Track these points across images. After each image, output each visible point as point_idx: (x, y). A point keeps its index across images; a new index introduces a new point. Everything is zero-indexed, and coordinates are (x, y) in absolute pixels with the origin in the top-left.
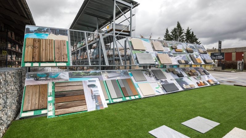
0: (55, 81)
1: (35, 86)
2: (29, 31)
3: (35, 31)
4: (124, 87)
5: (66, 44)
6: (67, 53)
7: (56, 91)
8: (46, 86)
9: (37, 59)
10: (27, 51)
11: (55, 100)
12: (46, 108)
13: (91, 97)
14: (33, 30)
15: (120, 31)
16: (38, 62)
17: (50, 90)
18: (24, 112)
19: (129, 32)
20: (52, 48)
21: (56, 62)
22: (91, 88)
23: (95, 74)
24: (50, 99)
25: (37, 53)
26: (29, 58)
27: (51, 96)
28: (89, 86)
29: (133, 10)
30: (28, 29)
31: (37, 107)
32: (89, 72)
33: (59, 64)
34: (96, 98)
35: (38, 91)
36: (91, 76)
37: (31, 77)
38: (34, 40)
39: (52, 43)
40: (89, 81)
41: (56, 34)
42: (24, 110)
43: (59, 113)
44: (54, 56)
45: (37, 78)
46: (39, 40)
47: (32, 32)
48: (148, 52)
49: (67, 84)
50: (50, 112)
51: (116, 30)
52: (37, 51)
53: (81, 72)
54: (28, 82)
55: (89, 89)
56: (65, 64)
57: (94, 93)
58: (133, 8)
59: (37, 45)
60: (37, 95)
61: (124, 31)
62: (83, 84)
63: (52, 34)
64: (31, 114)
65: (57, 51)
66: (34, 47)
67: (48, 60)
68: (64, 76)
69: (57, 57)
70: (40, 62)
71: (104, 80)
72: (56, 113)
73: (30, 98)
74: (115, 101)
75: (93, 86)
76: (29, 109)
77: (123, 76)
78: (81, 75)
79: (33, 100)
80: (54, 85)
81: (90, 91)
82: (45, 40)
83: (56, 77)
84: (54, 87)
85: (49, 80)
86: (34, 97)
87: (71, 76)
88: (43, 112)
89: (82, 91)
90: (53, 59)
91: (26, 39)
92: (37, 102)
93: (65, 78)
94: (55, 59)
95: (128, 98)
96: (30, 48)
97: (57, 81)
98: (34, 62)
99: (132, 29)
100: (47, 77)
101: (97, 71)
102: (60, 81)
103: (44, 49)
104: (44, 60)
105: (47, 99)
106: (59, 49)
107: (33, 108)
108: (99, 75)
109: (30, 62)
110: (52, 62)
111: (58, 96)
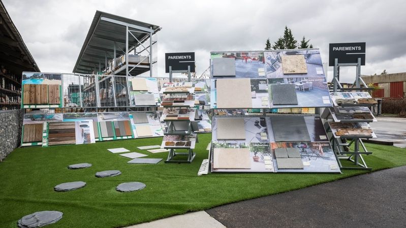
0: (49, 121)
1: (32, 124)
2: (25, 78)
3: (31, 77)
4: (118, 128)
5: (59, 89)
6: (59, 96)
7: (50, 129)
8: (41, 125)
9: (33, 102)
10: (25, 95)
11: (49, 136)
12: (41, 142)
13: (81, 135)
14: (29, 76)
15: (136, 64)
16: (34, 105)
17: (45, 128)
18: (24, 143)
19: (149, 64)
20: (46, 92)
21: (50, 104)
22: (83, 128)
23: (90, 116)
24: (45, 135)
25: (33, 97)
26: (27, 101)
27: (45, 132)
28: (81, 126)
29: (153, 36)
30: (25, 75)
31: (34, 140)
32: (84, 114)
33: (52, 106)
34: (86, 136)
35: (35, 128)
36: (86, 118)
37: (28, 118)
38: (31, 86)
39: (46, 88)
40: (82, 122)
41: (50, 79)
42: (24, 141)
43: (51, 144)
44: (47, 99)
45: (33, 118)
46: (35, 86)
47: (28, 78)
48: (150, 93)
49: (60, 124)
50: (45, 143)
51: (130, 63)
52: (33, 95)
53: (76, 113)
54: (26, 121)
55: (81, 128)
56: (57, 106)
57: (84, 132)
58: (153, 34)
59: (33, 90)
60: (34, 132)
61: (142, 64)
62: (76, 124)
63: (46, 79)
64: (30, 144)
65: (51, 94)
66: (30, 92)
67: (43, 103)
68: (58, 117)
69: (50, 100)
70: (36, 104)
71: (99, 122)
72: (49, 144)
73: (29, 134)
74: (104, 139)
75: (86, 126)
76: (28, 141)
77: (122, 118)
78: (75, 117)
79: (31, 135)
80: (49, 124)
81: (81, 130)
82: (40, 85)
83: (51, 118)
84: (48, 126)
85: (44, 120)
86: (31, 133)
87: (65, 117)
88: (39, 144)
89: (74, 130)
90: (47, 102)
91: (23, 85)
92: (34, 137)
93: (59, 119)
94: (49, 101)
95: (118, 138)
96: (27, 92)
97: (52, 121)
98: (32, 105)
99: (153, 60)
100: (43, 117)
101: (93, 113)
102: (54, 121)
103: (39, 93)
104: (39, 103)
105: (42, 135)
106: (52, 93)
107: (31, 141)
108: (94, 116)
109: (28, 105)
110: (47, 104)
111: (51, 132)
